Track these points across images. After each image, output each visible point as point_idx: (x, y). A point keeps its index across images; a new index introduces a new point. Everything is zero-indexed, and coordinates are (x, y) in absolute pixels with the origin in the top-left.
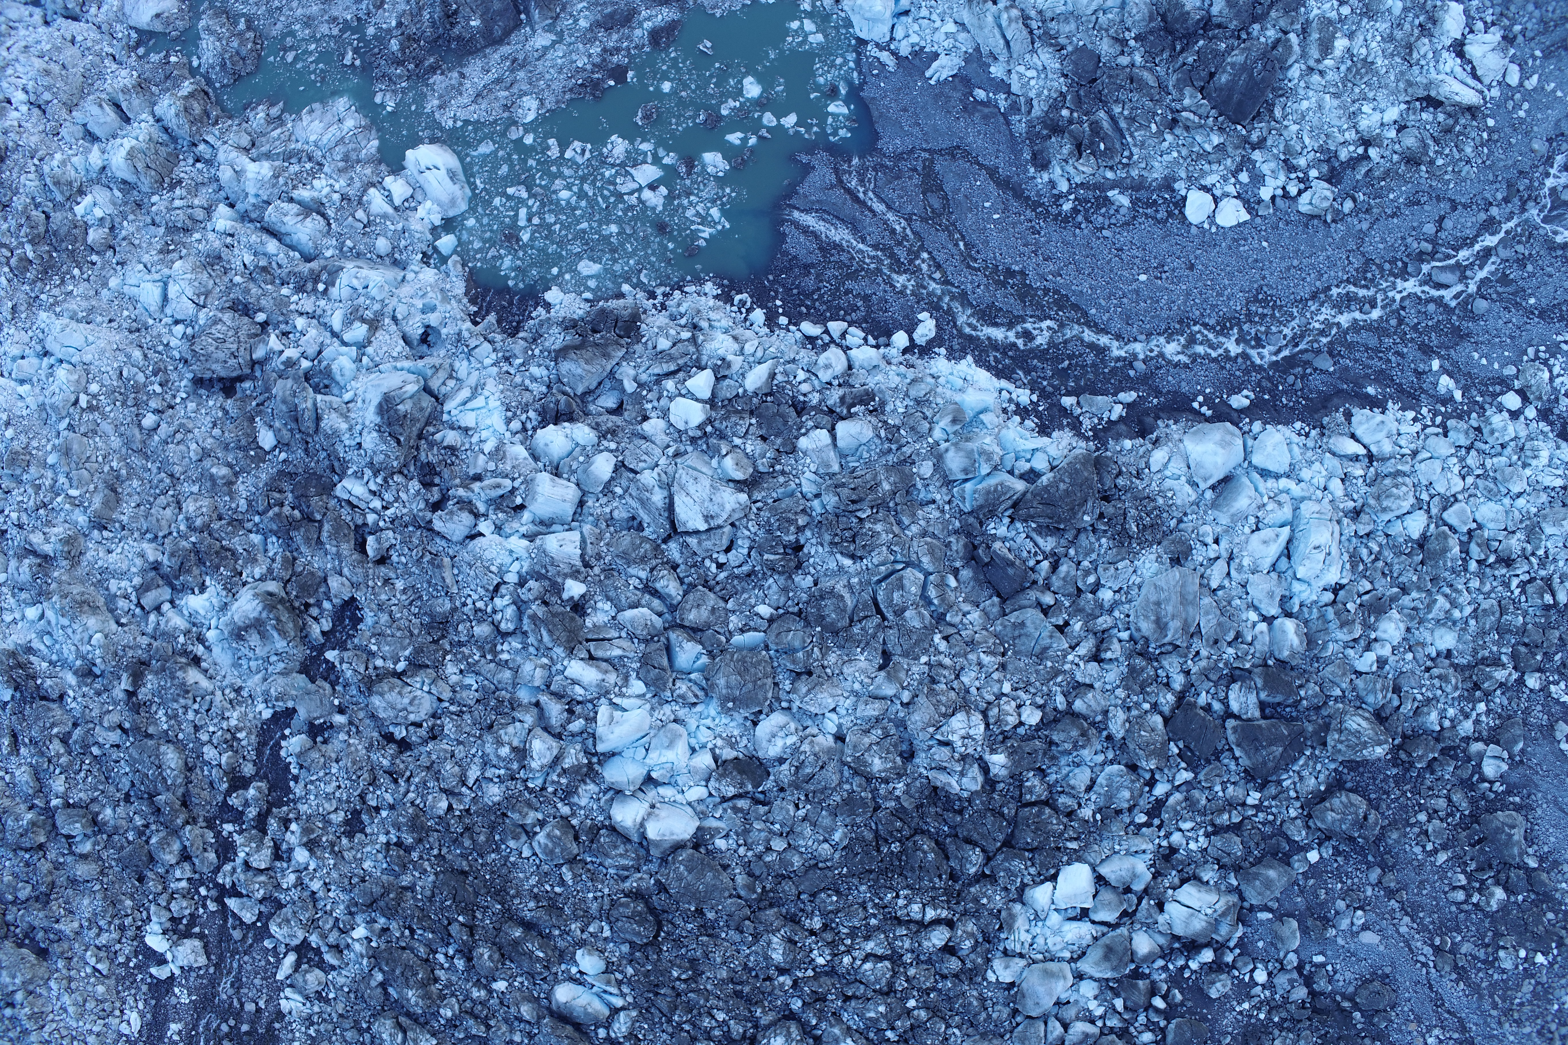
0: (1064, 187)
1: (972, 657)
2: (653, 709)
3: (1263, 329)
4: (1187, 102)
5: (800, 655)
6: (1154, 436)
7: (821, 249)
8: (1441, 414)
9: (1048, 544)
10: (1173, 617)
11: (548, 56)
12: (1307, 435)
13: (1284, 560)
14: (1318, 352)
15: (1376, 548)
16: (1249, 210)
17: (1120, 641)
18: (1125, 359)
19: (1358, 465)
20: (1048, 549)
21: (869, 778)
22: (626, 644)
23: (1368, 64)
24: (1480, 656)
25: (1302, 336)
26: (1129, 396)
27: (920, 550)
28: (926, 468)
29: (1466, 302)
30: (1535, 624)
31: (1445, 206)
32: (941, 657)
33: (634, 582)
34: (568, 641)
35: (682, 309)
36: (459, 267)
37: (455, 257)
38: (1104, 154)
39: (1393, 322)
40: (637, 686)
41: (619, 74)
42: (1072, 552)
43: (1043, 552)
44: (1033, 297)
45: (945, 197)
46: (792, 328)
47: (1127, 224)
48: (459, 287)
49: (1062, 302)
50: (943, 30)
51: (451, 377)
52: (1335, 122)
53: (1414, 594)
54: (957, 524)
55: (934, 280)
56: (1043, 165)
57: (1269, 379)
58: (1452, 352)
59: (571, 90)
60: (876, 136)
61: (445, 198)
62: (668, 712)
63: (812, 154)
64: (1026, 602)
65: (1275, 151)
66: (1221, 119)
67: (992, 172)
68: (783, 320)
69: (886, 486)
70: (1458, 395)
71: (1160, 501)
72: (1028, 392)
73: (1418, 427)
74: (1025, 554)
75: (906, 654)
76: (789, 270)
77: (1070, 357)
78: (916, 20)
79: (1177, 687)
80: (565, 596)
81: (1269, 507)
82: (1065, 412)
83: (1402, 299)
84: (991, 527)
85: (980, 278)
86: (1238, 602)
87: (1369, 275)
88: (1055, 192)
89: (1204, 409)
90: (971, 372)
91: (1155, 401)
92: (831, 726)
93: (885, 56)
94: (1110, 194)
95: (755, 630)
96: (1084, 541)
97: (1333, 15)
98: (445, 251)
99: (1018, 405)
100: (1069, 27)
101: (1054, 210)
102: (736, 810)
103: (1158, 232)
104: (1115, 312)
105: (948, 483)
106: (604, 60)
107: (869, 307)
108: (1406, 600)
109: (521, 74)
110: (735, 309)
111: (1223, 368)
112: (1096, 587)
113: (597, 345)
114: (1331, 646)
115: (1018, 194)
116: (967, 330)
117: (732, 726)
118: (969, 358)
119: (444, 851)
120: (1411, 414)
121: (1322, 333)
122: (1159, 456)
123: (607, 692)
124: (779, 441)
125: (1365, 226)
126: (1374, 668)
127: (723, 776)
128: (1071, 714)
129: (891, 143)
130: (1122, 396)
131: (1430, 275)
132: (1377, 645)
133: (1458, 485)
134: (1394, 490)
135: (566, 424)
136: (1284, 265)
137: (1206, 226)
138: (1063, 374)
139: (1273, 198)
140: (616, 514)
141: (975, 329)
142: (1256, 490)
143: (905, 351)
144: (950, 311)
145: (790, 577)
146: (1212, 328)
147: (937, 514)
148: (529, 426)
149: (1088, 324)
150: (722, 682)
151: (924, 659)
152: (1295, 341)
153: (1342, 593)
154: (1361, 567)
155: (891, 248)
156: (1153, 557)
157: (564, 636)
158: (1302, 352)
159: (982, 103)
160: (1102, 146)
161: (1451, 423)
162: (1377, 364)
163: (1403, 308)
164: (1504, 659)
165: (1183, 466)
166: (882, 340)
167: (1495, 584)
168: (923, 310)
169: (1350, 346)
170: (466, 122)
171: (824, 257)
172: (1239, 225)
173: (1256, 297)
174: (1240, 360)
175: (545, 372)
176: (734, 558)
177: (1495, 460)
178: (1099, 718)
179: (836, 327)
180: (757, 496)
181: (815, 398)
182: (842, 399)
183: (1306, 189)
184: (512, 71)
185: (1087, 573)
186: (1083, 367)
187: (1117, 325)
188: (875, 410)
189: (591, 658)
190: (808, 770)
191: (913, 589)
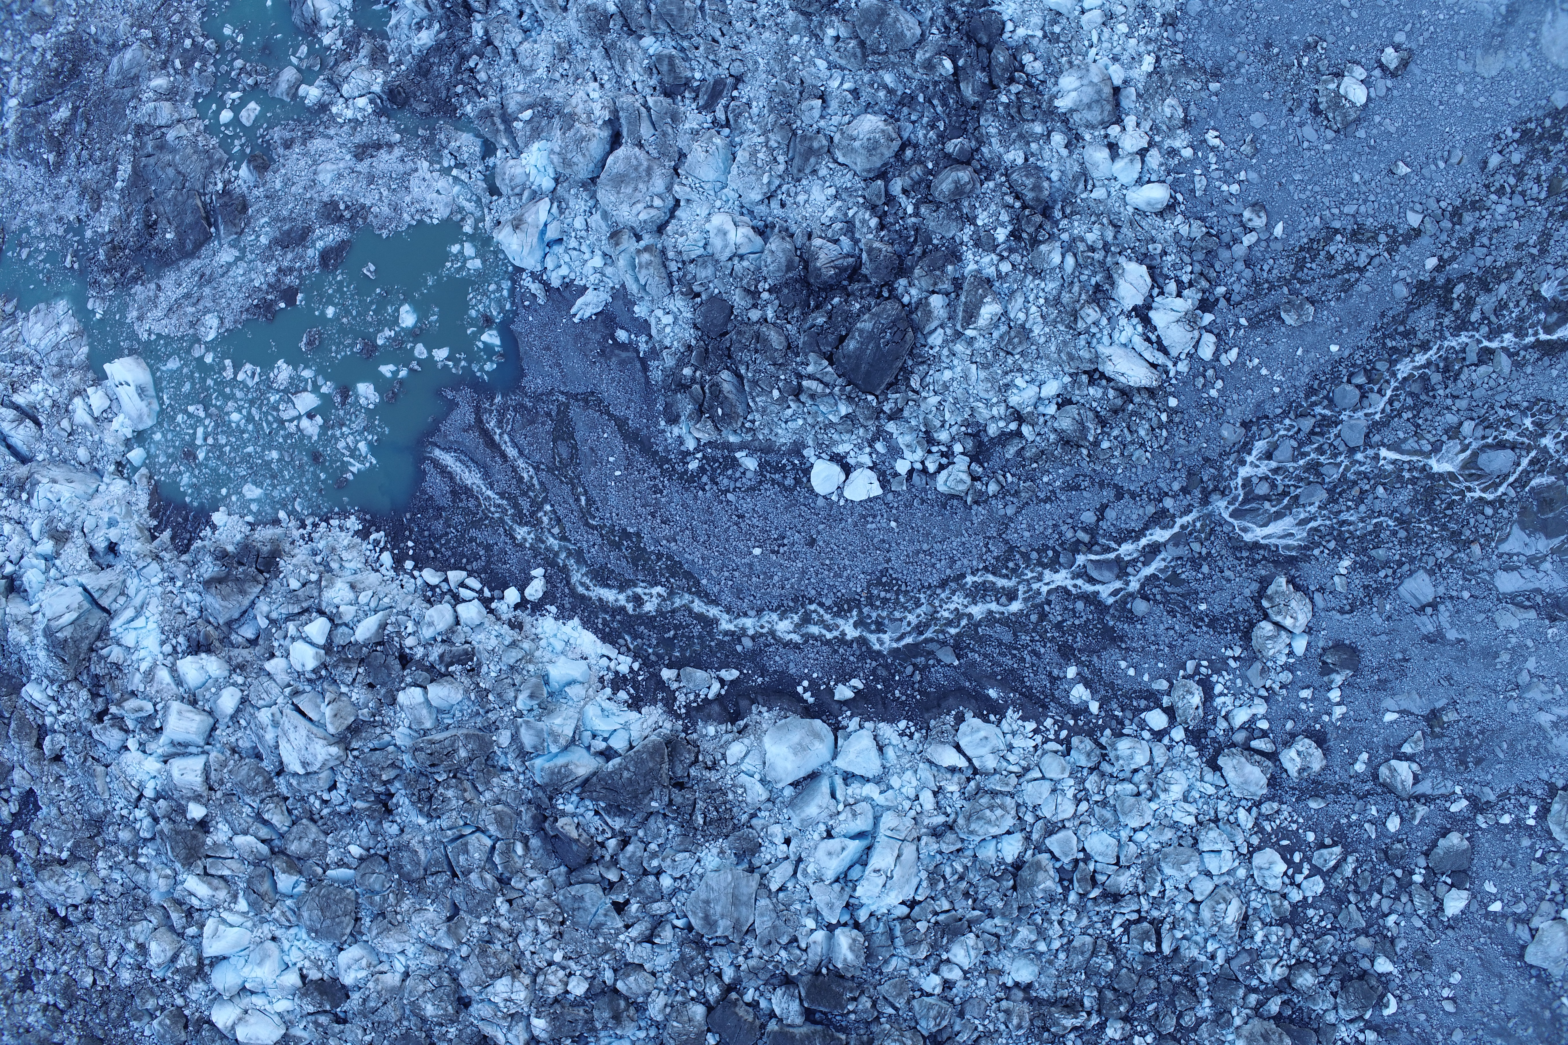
0: (691, 445)
1: (530, 923)
2: (254, 925)
3: (884, 614)
4: (810, 369)
5: (377, 898)
6: (742, 723)
7: (453, 493)
8: (1069, 728)
9: (618, 823)
10: (722, 916)
11: (231, 273)
12: (911, 736)
13: (858, 867)
14: (944, 644)
15: (960, 869)
16: (884, 483)
17: (674, 927)
18: (733, 633)
19: (956, 778)
20: (617, 827)
21: (424, 1020)
22: (234, 865)
23: (1024, 332)
24: (1058, 995)
25: (927, 625)
26: (729, 675)
27: (486, 818)
28: (504, 738)
29: (1124, 602)
30: (1132, 970)
31: (1108, 494)
32: (500, 920)
33: (247, 810)
34: (186, 859)
35: (320, 546)
36: (144, 480)
37: (144, 471)
38: (722, 418)
39: (1034, 618)
40: (242, 905)
41: (289, 295)
42: (641, 833)
43: (613, 829)
44: (646, 562)
45: (575, 447)
46: (416, 573)
47: (752, 489)
48: (143, 500)
49: (675, 568)
50: (590, 264)
51: (122, 594)
52: (983, 395)
53: (997, 921)
54: (530, 795)
55: (553, 535)
56: (673, 420)
57: (886, 666)
58: (1095, 659)
59: (247, 310)
60: (522, 374)
61: (134, 414)
62: (266, 931)
63: (458, 390)
64: (590, 877)
65: (914, 423)
66: (848, 388)
67: (621, 424)
68: (409, 565)
69: (463, 753)
70: (1094, 707)
71: (731, 796)
72: (629, 660)
73: (1039, 738)
74: (593, 831)
75: (470, 912)
76: (423, 510)
77: (676, 627)
78: (567, 250)
79: (727, 980)
80: (189, 816)
81: (842, 817)
82: (661, 685)
83: (1049, 592)
84: (560, 803)
85: (595, 537)
86: (798, 906)
87: (1011, 565)
88: (683, 448)
89: (807, 696)
90: (575, 634)
91: (760, 680)
92: (400, 968)
93: (535, 288)
94: (738, 455)
95: (347, 866)
96: (652, 823)
97: (991, 271)
98: (136, 462)
99: (617, 673)
100: (705, 273)
101: (679, 468)
102: (317, 1024)
103: (782, 501)
104: (726, 585)
105: (523, 755)
106: (278, 280)
107: (490, 557)
108: (988, 925)
109: (207, 291)
110: (370, 547)
111: (836, 652)
112: (658, 873)
113: (238, 579)
114: (894, 962)
115: (646, 448)
116: (581, 590)
117: (321, 949)
118: (576, 620)
119: (88, 1018)
120: (1031, 726)
121: (950, 623)
122: (736, 750)
123: (218, 906)
124: (383, 691)
125: (1010, 511)
126: (938, 991)
127: (304, 995)
128: (616, 991)
129: (534, 383)
130: (723, 673)
131: (1085, 566)
132: (944, 969)
133: (1067, 809)
134: (988, 812)
135: (203, 655)
136: (911, 549)
137: (834, 498)
138: (669, 644)
139: (911, 472)
140: (240, 743)
141: (588, 589)
142: (833, 796)
143: (517, 607)
144: (565, 569)
145: (381, 822)
146: (828, 609)
147: (511, 782)
148: (179, 649)
149: (698, 594)
150: (306, 914)
151: (484, 919)
152: (919, 629)
153: (917, 908)
154: (941, 885)
155: (515, 498)
156: (715, 851)
157: (183, 853)
158: (927, 641)
159: (623, 346)
160: (720, 411)
161: (1075, 741)
162: (1008, 661)
163: (1049, 603)
164: (1087, 1003)
165: (758, 763)
166: (497, 593)
167: (1095, 919)
168: (539, 566)
169: (982, 640)
170: (159, 336)
171: (454, 501)
172: (870, 500)
173: (879, 580)
174: (855, 645)
175: (198, 598)
176: (335, 797)
177: (1119, 787)
178: (640, 1000)
179: (455, 576)
180: (354, 745)
181: (419, 652)
182: (441, 657)
183: (950, 464)
184: (200, 286)
185: (654, 855)
186: (690, 638)
187: (727, 598)
188: (472, 670)
189: (206, 874)
190: (372, 1004)
191: (476, 855)
